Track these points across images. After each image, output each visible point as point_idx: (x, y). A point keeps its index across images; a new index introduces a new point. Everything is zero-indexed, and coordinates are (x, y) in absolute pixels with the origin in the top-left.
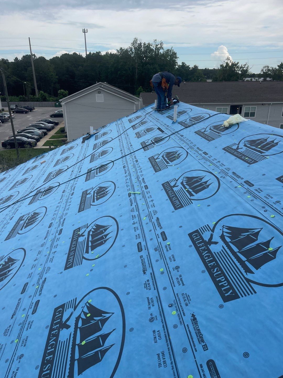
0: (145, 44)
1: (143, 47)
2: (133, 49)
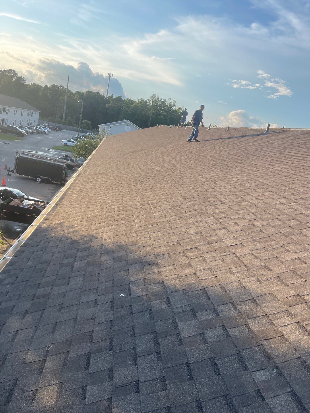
0: (161, 100)
1: (159, 101)
2: (151, 102)
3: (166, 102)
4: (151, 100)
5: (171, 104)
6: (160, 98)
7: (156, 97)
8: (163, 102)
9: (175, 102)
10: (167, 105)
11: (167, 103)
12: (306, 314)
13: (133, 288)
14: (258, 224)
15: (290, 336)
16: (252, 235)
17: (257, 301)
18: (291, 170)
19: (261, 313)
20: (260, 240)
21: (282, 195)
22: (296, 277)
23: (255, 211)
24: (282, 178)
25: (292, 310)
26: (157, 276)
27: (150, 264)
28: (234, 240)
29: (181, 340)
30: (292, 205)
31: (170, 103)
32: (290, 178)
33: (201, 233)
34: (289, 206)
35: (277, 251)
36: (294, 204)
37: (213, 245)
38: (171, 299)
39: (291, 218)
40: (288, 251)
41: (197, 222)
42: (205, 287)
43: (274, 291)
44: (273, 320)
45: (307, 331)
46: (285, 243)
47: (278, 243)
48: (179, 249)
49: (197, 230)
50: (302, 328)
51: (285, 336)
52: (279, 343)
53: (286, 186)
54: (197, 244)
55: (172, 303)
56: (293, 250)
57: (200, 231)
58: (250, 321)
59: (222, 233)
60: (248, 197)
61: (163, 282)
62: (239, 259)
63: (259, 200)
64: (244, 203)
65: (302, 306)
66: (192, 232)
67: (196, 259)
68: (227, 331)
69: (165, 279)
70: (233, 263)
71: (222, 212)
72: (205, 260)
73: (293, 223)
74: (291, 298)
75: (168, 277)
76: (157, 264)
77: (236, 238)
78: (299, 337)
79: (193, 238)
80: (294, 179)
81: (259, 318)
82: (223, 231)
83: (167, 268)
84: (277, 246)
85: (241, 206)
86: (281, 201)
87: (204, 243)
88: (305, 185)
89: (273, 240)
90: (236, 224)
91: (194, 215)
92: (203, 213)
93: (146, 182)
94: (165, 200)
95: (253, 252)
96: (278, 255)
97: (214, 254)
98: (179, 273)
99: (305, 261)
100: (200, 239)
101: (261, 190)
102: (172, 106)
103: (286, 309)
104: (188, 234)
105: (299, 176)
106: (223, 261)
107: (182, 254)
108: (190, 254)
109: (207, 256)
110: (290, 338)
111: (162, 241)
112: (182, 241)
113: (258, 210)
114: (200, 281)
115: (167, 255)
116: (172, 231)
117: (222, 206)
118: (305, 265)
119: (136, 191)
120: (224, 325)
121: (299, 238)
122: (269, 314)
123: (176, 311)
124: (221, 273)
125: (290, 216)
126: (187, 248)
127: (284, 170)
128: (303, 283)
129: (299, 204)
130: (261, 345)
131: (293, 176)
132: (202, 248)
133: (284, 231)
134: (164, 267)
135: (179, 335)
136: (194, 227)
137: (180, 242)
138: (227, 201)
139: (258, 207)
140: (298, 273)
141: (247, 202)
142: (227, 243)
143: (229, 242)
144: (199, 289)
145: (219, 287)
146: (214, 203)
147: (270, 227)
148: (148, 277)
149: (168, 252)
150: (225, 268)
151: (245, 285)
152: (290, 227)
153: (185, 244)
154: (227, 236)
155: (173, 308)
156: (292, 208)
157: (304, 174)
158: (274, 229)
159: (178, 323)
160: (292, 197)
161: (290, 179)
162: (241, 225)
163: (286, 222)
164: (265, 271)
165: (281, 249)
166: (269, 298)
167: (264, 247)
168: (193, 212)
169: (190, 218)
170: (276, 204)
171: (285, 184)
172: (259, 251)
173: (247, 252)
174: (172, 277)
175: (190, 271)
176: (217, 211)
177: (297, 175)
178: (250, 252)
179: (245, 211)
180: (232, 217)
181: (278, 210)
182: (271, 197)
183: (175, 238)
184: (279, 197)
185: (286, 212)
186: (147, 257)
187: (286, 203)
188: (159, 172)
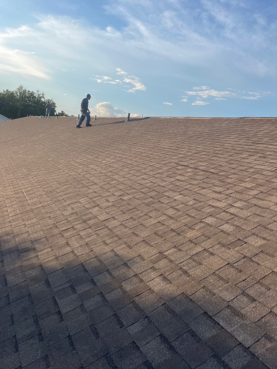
3: (34, 94)
4: (18, 92)
5: (40, 96)
6: (27, 90)
7: (23, 89)
8: (31, 93)
9: (43, 94)
10: (36, 97)
11: (36, 95)
12: (167, 267)
13: (10, 278)
14: (125, 198)
15: (156, 288)
16: (122, 208)
17: (129, 264)
18: (149, 151)
19: (132, 274)
20: (128, 212)
21: (143, 172)
22: (158, 238)
23: (123, 187)
24: (143, 158)
25: (156, 266)
26: (34, 261)
27: (27, 250)
28: (107, 215)
29: (62, 317)
30: (152, 180)
31: (39, 94)
32: (149, 157)
33: (76, 213)
34: (150, 180)
35: (142, 219)
36: (153, 178)
37: (88, 222)
38: (50, 280)
39: (151, 190)
40: (151, 217)
41: (72, 204)
42: (82, 262)
43: (142, 252)
44: (142, 278)
45: (168, 280)
46: (148, 211)
47: (142, 212)
48: (56, 231)
49: (72, 211)
50: (165, 279)
51: (152, 289)
52: (147, 296)
53: (146, 165)
54: (73, 224)
55: (51, 283)
56: (154, 216)
57: (75, 212)
58: (123, 284)
59: (95, 210)
60: (116, 177)
61: (41, 265)
62: (111, 231)
63: (125, 177)
64: (113, 182)
65: (163, 261)
66: (68, 213)
67: (73, 238)
68: (104, 297)
69: (43, 262)
70: (107, 235)
71: (95, 192)
72: (81, 238)
73: (153, 194)
74: (155, 256)
75: (46, 259)
76: (34, 249)
77: (108, 213)
78: (163, 287)
79: (69, 219)
80: (152, 158)
81: (131, 279)
82: (97, 208)
83: (45, 251)
84: (142, 214)
85: (111, 184)
86: (143, 177)
87: (79, 222)
88: (160, 162)
89: (139, 210)
90: (108, 201)
91: (69, 198)
92: (78, 195)
93: (18, 171)
94: (39, 186)
95: (123, 223)
96: (143, 222)
97: (90, 231)
98: (57, 253)
99: (163, 223)
100: (76, 219)
101: (126, 170)
102: (41, 98)
103: (152, 266)
104: (64, 216)
105: (155, 156)
106: (98, 235)
107: (59, 236)
108: (67, 234)
109: (82, 233)
110: (156, 289)
111: (39, 226)
112: (59, 223)
113: (125, 186)
114: (77, 257)
115: (44, 239)
116: (48, 215)
117: (95, 187)
118: (164, 226)
119: (8, 180)
120: (101, 292)
121: (159, 206)
122: (139, 273)
123: (55, 290)
124: (96, 246)
125: (150, 189)
126: (63, 229)
127: (144, 151)
128: (163, 241)
129: (157, 178)
130: (134, 301)
131: (151, 156)
132: (78, 227)
133: (146, 201)
134: (42, 251)
135: (59, 313)
136: (69, 208)
137: (57, 224)
138: (98, 182)
139: (125, 184)
140: (160, 234)
141: (116, 181)
142: (100, 218)
143: (102, 218)
144: (77, 264)
145: (95, 259)
146: (87, 185)
147: (136, 200)
148: (25, 263)
149: (45, 236)
150: (100, 242)
151: (118, 253)
152: (151, 197)
153: (62, 225)
154: (100, 213)
155: (53, 287)
156: (151, 182)
157: (159, 153)
158: (139, 201)
159: (58, 301)
160: (151, 173)
161: (149, 159)
162: (112, 201)
163: (148, 194)
164: (134, 237)
165: (146, 217)
166: (138, 259)
167: (131, 217)
168: (68, 195)
169: (65, 201)
170: (139, 180)
171: (145, 162)
172: (127, 221)
173: (118, 223)
174: (50, 259)
175: (68, 249)
176: (90, 191)
177: (154, 155)
178: (120, 223)
179: (114, 189)
180: (104, 195)
181: (141, 184)
182: (135, 174)
183: (51, 222)
184: (141, 174)
185: (147, 185)
186: (23, 244)
187: (147, 178)
188: (31, 161)
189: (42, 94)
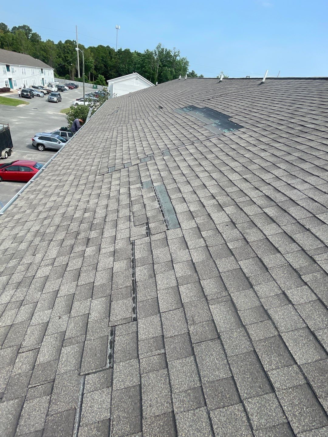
0: (166, 50)
3: (171, 53)
4: (157, 51)
5: (176, 54)
7: (161, 47)
8: (168, 52)
10: (172, 56)
102: (176, 56)
189: (178, 52)
